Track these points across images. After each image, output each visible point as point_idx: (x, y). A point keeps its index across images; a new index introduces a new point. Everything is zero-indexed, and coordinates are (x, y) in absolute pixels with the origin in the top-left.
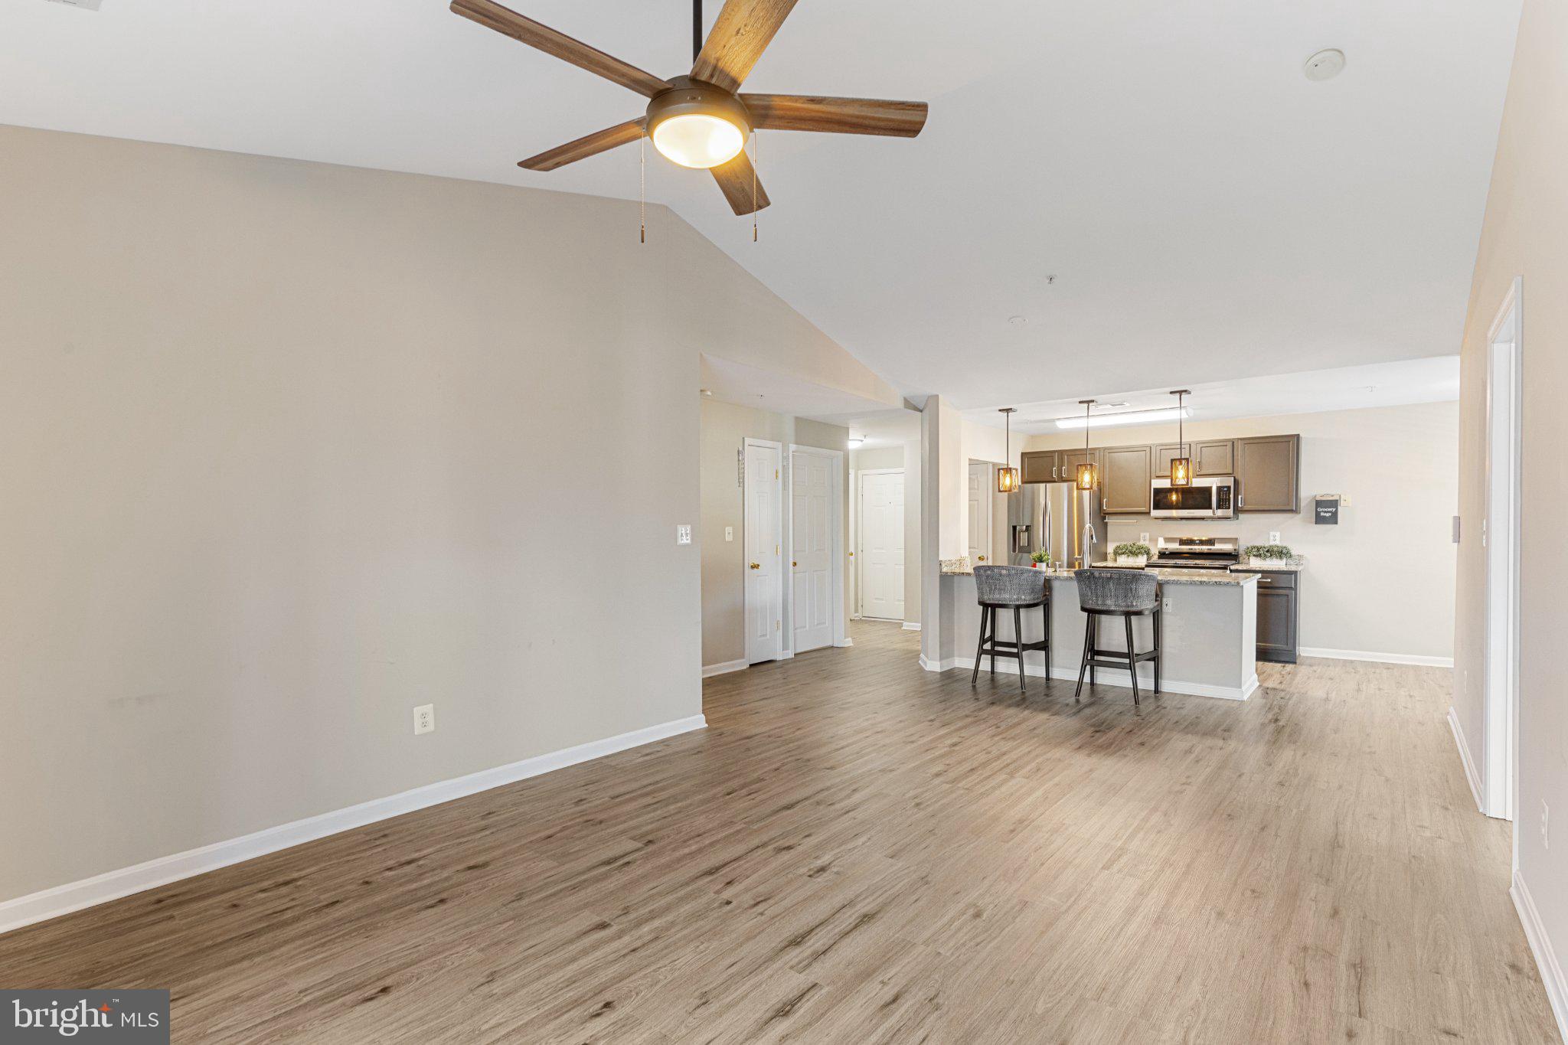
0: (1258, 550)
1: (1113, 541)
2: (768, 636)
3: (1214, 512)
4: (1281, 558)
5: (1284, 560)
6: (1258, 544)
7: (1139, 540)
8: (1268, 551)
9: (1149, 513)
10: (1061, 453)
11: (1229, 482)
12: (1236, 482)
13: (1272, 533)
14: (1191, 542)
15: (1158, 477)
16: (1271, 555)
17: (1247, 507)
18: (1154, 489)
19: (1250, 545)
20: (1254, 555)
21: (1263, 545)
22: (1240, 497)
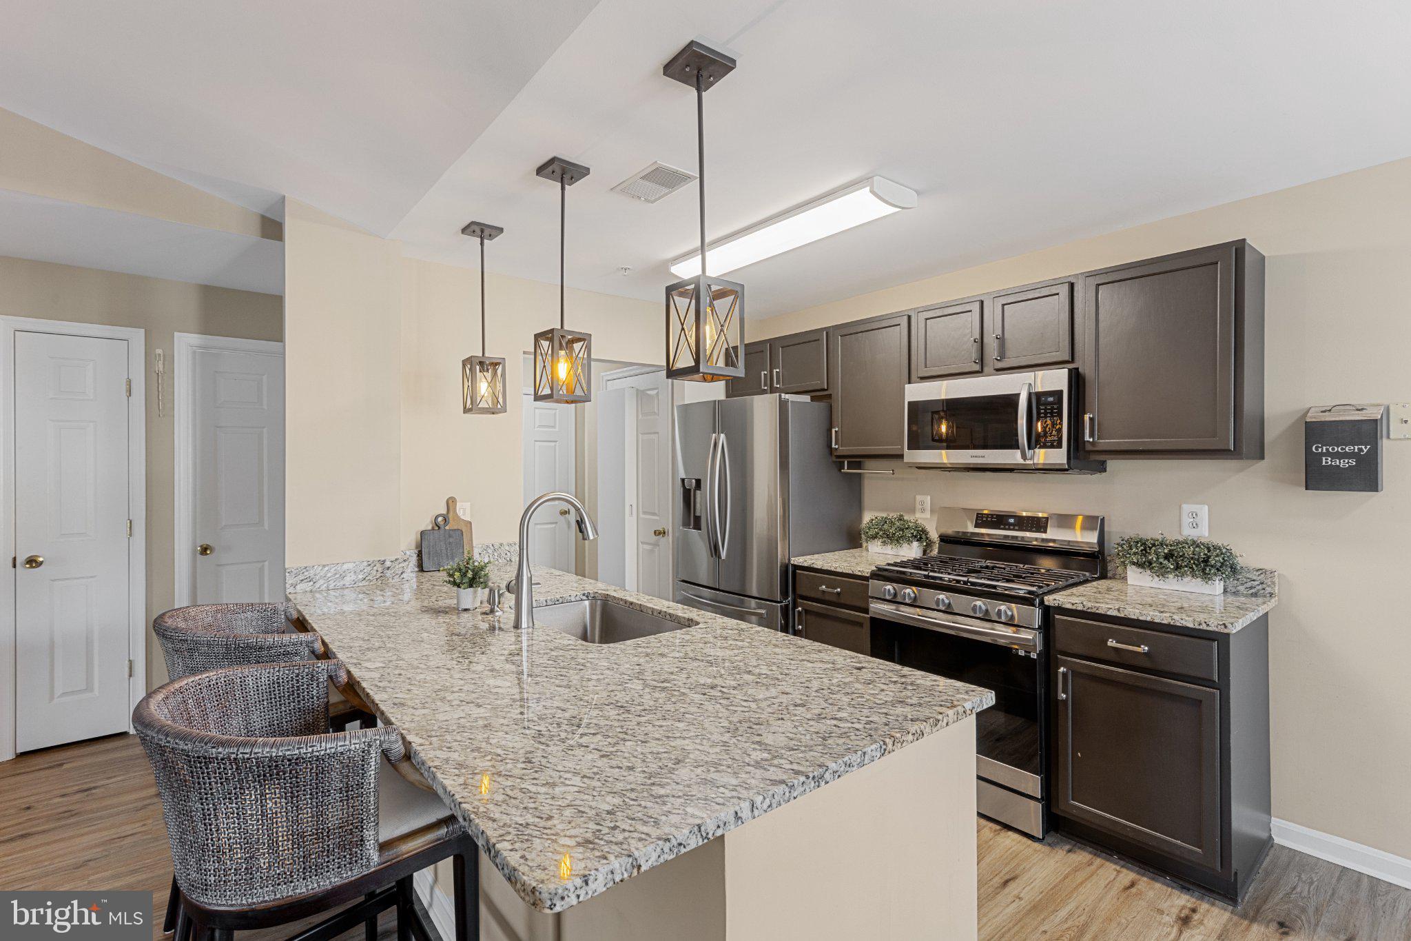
0: (1145, 552)
1: (872, 509)
2: (96, 692)
3: (1024, 457)
4: (1206, 576)
5: (1217, 586)
6: (1151, 532)
7: (912, 510)
8: (1168, 557)
9: (901, 456)
10: (772, 342)
11: (1057, 380)
12: (1076, 380)
13: (1187, 508)
14: (998, 520)
15: (923, 379)
16: (1178, 567)
17: (1106, 443)
18: (909, 403)
19: (1131, 532)
20: (1134, 564)
21: (1160, 538)
22: (1087, 417)
